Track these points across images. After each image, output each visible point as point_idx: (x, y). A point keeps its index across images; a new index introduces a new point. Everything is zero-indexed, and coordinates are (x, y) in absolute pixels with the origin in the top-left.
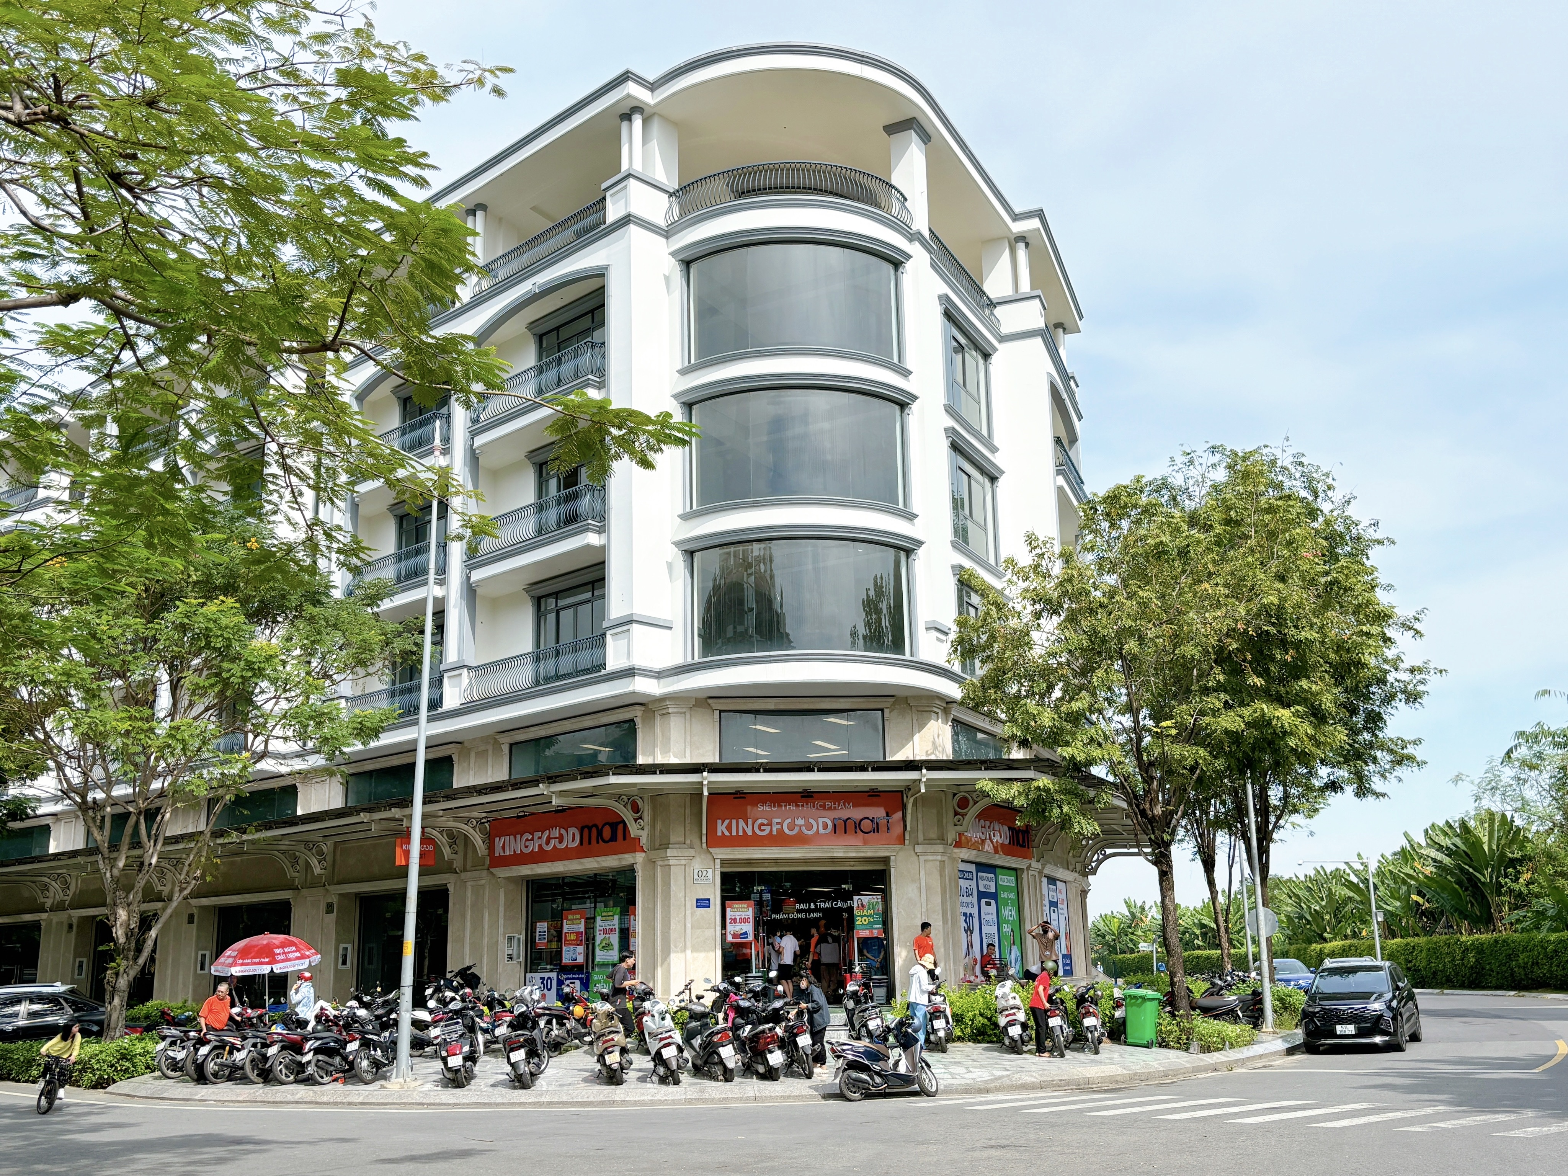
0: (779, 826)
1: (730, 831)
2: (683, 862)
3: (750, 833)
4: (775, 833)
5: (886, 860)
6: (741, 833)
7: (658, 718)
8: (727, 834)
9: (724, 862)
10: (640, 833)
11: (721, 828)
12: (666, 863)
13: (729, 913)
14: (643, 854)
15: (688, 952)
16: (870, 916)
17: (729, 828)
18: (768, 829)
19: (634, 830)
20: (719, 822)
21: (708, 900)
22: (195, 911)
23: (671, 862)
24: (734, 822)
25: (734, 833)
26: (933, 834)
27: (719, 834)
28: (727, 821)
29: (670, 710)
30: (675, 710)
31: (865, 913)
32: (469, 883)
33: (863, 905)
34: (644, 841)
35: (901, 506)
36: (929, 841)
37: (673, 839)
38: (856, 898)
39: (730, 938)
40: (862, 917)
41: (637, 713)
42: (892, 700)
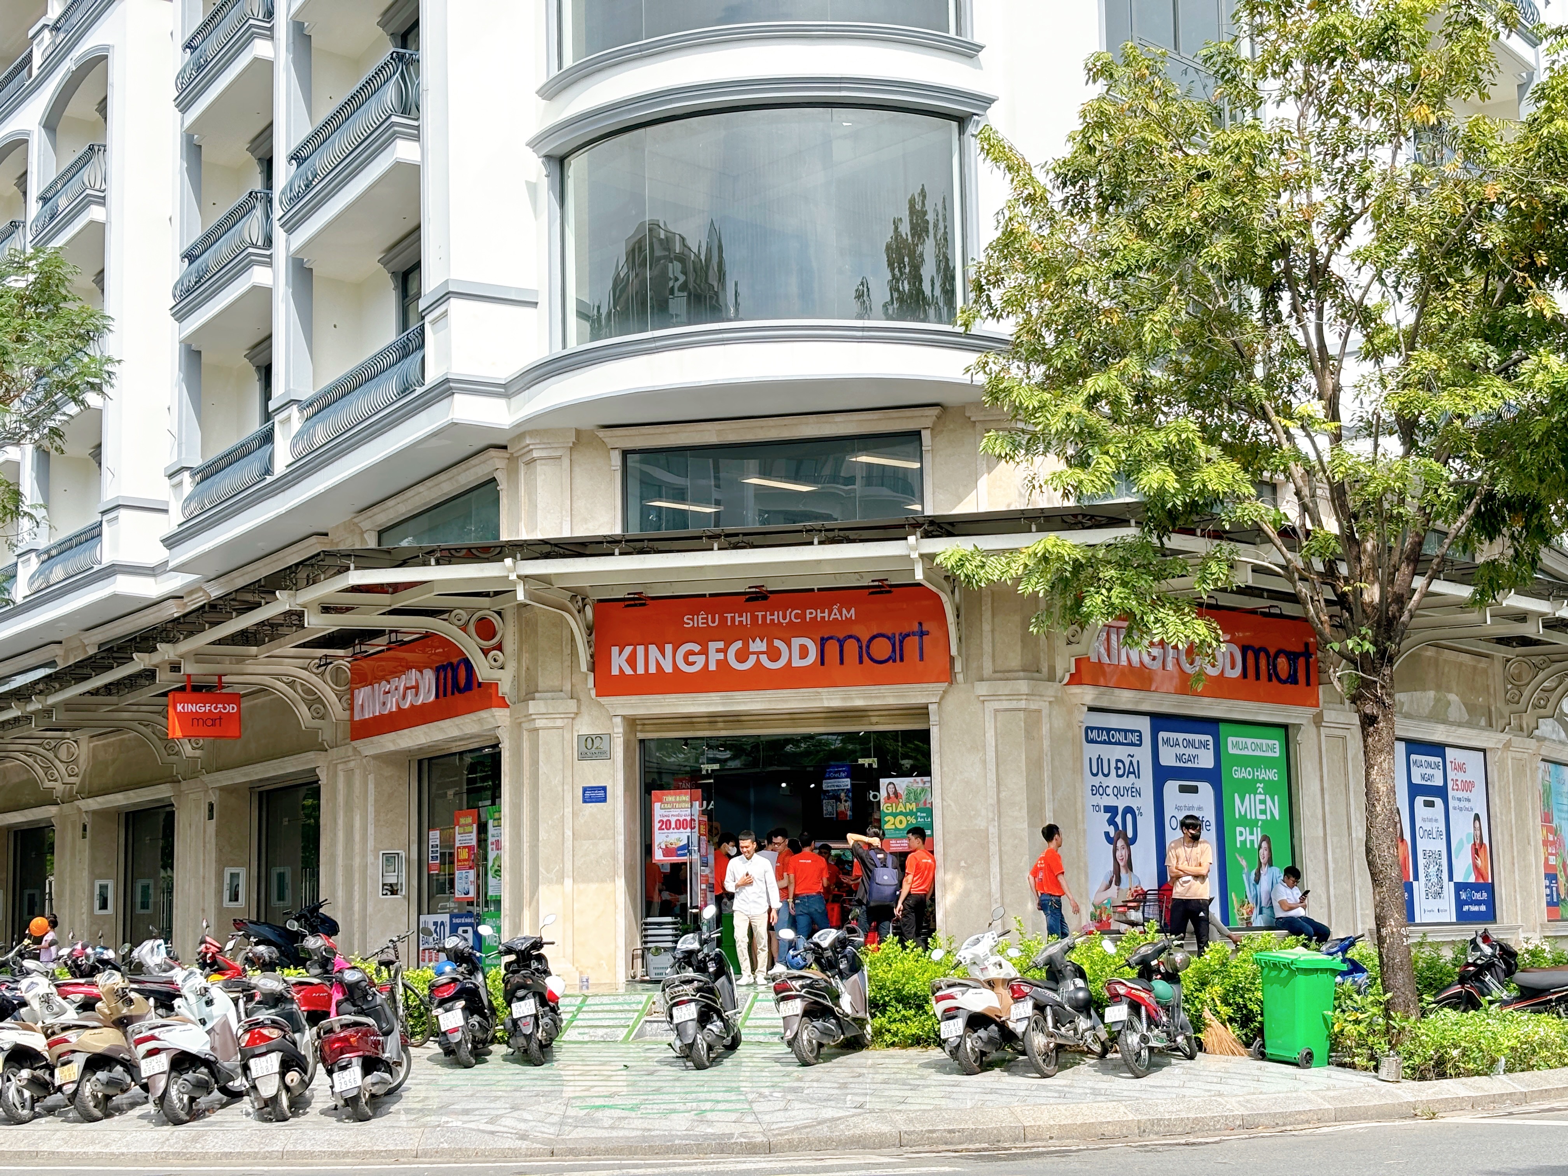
0: (721, 656)
1: (633, 666)
2: (559, 723)
3: (668, 669)
4: (712, 667)
5: (923, 711)
6: (652, 669)
7: (522, 468)
8: (628, 671)
9: (632, 723)
10: (497, 674)
11: (618, 661)
12: (532, 726)
13: (659, 812)
14: (506, 712)
15: (568, 882)
16: (911, 813)
17: (632, 661)
18: (700, 660)
19: (483, 670)
20: (615, 650)
21: (604, 789)
22: (86, 819)
23: (539, 723)
24: (640, 649)
25: (641, 670)
26: (1015, 660)
27: (615, 671)
28: (628, 649)
29: (535, 454)
30: (544, 454)
31: (901, 808)
32: (340, 767)
33: (896, 794)
34: (505, 688)
35: (952, 33)
36: (1003, 674)
37: (543, 682)
38: (884, 782)
39: (658, 856)
40: (895, 815)
41: (495, 463)
42: (935, 411)
